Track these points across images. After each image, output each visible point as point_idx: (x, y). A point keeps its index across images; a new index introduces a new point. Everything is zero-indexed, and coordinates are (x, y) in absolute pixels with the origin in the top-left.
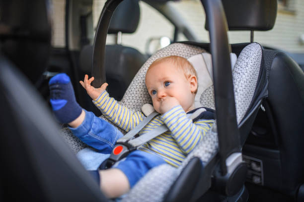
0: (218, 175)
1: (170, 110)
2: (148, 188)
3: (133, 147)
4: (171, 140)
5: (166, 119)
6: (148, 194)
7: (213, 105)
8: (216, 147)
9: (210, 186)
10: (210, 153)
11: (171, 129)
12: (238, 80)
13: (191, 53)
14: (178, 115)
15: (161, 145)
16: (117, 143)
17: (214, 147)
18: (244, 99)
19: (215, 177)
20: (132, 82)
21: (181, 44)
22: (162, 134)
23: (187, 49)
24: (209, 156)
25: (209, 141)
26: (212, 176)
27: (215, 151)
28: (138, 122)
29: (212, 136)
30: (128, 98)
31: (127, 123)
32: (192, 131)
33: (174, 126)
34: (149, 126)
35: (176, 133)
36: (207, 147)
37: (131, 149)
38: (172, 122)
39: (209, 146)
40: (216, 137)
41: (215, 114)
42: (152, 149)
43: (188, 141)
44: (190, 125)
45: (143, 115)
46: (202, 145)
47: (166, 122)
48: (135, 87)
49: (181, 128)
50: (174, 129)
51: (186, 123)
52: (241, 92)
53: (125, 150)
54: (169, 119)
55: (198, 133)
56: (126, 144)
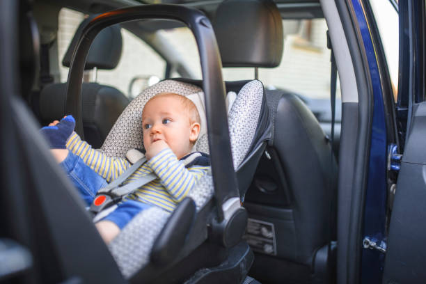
0: (214, 222)
1: (158, 154)
2: (137, 231)
3: (118, 196)
4: (161, 189)
5: (154, 164)
6: (137, 237)
7: (208, 150)
8: (211, 190)
9: (206, 237)
10: (204, 197)
11: (160, 175)
12: (236, 119)
13: (185, 92)
14: (168, 158)
15: (150, 195)
16: (97, 194)
17: (209, 191)
18: (242, 140)
19: (211, 225)
20: (115, 126)
21: (173, 81)
22: (150, 183)
23: (180, 87)
24: (204, 200)
25: (204, 185)
26: (208, 225)
27: (210, 196)
28: (120, 169)
29: (207, 180)
30: (109, 144)
31: (107, 170)
32: (185, 176)
33: (164, 171)
34: (136, 175)
35: (167, 178)
36: (201, 191)
37: (115, 199)
38: (161, 167)
39: (204, 190)
40: (211, 180)
41: (209, 159)
42: (140, 200)
43: (180, 188)
44: (182, 170)
45: (126, 161)
46: (196, 190)
47: (154, 167)
48: (118, 131)
49: (172, 173)
50: (164, 174)
51: (178, 167)
52: (240, 133)
53: (108, 200)
54: (157, 164)
55: (191, 179)
56: (110, 194)
